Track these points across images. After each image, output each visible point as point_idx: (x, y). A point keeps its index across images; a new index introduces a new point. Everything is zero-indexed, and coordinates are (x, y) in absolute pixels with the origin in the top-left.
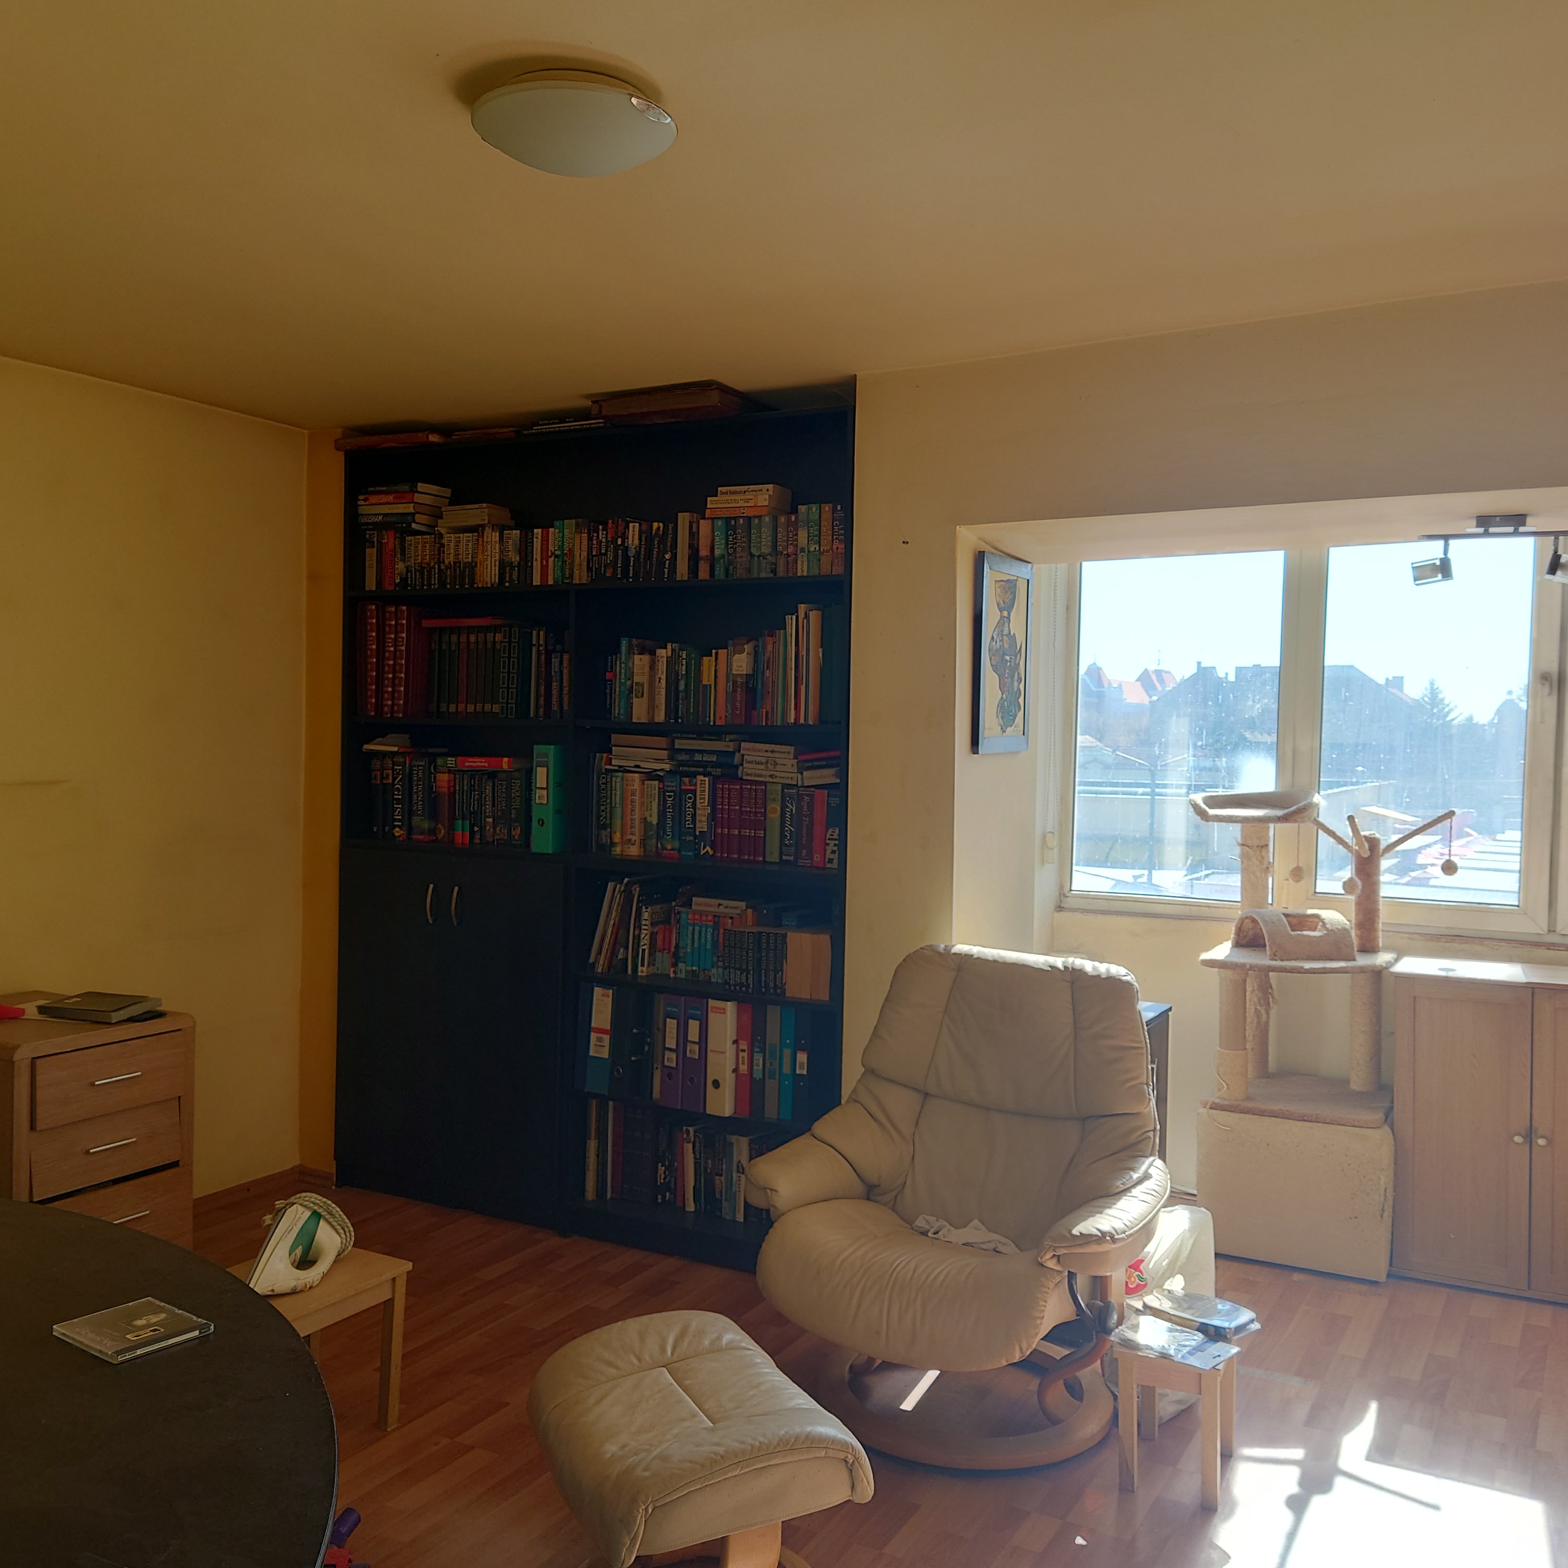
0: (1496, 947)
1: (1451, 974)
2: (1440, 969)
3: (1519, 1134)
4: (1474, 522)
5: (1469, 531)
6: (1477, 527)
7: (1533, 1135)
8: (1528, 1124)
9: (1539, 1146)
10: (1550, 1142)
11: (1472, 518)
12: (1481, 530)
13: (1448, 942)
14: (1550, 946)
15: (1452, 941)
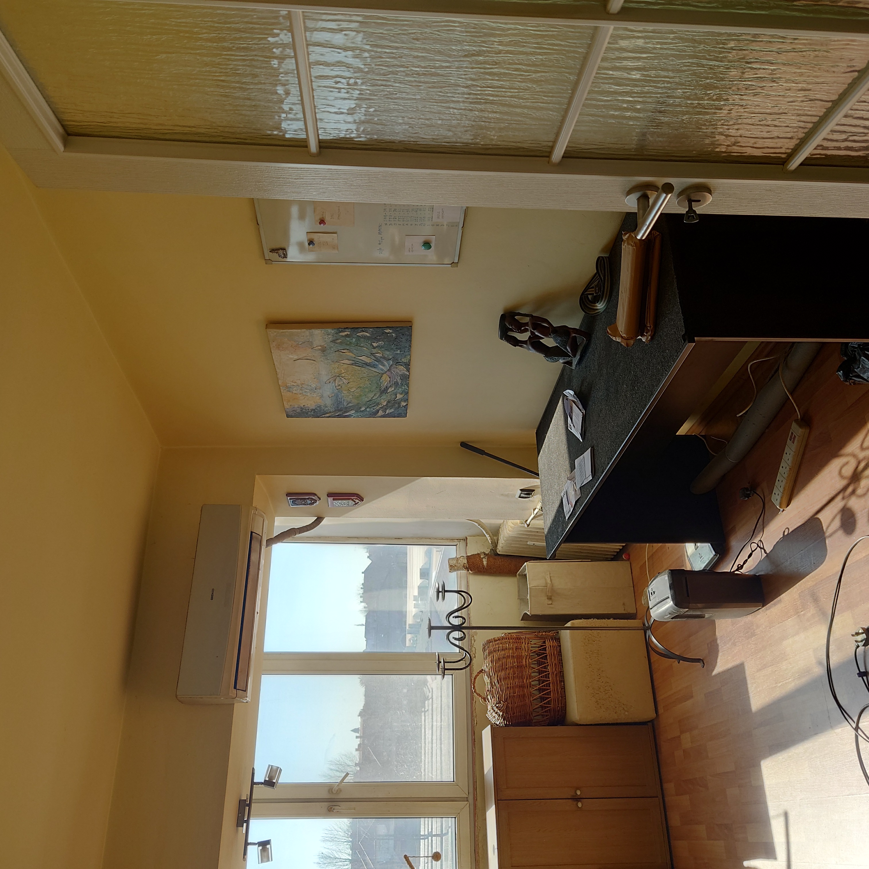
0: (479, 827)
1: (496, 847)
2: (494, 855)
3: (577, 805)
4: (240, 828)
5: (244, 832)
6: (243, 826)
7: (576, 798)
8: (570, 800)
9: (581, 793)
10: (578, 788)
11: (237, 831)
12: (245, 825)
13: (479, 856)
14: (475, 799)
15: (478, 853)
